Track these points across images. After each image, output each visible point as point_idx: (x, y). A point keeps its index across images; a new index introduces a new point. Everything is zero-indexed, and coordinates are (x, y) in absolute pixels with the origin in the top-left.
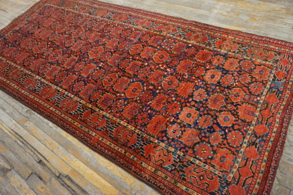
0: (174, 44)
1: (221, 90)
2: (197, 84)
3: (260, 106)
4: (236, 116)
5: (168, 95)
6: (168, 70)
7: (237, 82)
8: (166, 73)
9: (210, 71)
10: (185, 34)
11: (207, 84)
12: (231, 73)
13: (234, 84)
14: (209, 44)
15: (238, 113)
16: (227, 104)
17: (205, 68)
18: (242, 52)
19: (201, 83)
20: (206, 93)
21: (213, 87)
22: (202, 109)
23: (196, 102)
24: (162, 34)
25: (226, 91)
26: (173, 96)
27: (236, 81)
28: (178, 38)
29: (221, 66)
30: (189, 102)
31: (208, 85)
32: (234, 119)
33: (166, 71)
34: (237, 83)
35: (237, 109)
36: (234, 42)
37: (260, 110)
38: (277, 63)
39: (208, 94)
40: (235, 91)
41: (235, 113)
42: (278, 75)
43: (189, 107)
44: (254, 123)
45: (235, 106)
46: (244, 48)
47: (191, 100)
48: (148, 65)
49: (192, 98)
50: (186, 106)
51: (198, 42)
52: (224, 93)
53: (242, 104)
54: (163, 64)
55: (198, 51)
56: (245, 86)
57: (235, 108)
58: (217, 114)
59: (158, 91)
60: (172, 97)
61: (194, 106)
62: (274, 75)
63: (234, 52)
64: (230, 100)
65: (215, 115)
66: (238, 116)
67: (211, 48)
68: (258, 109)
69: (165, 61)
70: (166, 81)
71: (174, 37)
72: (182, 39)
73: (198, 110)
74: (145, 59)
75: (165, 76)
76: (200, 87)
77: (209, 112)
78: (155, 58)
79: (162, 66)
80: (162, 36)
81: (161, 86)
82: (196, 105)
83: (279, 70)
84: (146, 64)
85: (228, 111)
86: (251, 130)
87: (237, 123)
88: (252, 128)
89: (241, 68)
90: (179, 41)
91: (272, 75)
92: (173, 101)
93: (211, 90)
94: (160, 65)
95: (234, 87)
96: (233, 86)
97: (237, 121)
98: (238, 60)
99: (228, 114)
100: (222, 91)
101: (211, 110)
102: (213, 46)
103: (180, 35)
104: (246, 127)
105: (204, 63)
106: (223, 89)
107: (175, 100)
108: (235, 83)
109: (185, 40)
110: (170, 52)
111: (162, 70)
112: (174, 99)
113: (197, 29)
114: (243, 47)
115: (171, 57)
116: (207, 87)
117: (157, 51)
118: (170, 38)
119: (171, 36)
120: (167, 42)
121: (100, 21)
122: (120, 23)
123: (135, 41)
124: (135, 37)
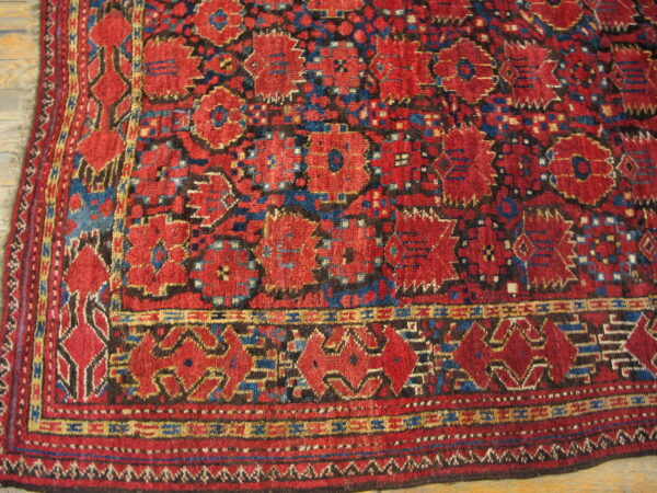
0: (583, 260)
1: (280, 113)
2: (374, 105)
3: (135, 107)
4: (194, 40)
5: (437, 25)
6: (513, 121)
7: (235, 172)
8: (509, 101)
9: (359, 183)
11: (339, 120)
12: (273, 201)
13: (242, 155)
14: (435, 331)
15: (195, 53)
16: (240, 71)
17: (384, 193)
18: (269, 345)
19: (364, 114)
20: (327, 82)
21: (312, 115)
22: (306, 21)
23: (338, 37)
25: (263, 115)
26: (422, 28)
27: (241, 173)
28: (589, 305)
29: (326, 225)
30: (356, 27)
31: (335, 115)
32: (196, 30)
33: (513, 111)
34: (234, 165)
35: (201, 67)
36: (331, 398)
37: (129, 92)
38: (114, 330)
39: (319, 81)
40: (232, 130)
41: (201, 49)
42: (96, 265)
43: (346, 14)
44: (137, 42)
45: (210, 75)
46: (272, 375)
47: (358, 35)
48: (596, 108)
49: (356, 44)
50: (359, 13)
51: (492, 323)
52: (264, 107)
53: (191, 90)
55: (459, 268)
56: (201, 163)
57: (208, 66)
58: (251, 23)
59: (480, 23)
60: (420, 21)
61: (337, 22)
62: (109, 261)
63: (306, 331)
64: (234, 91)
65: (255, 17)
66: (189, 43)
67: (414, 311)
68: (136, 92)
69: (554, 156)
70: (485, 71)
72: (571, 305)
73: (316, 16)
74: (633, 130)
75: (502, 90)
76: (357, 99)
77: (280, 20)
78: (603, 155)
79: (544, 126)
81: (486, 46)
82: (332, 27)
83: (96, 296)
84: (607, 110)
85: (226, 46)
86: (137, 17)
87: (184, 22)
88: (136, 25)
89: (242, 243)
90: (572, 291)
91: (117, 256)
92: (407, 12)
93: (313, 101)
94: (553, 127)
95: (240, 142)
96: (246, 144)
97: (185, 27)
98: (269, 288)
99: (222, 38)
100: (274, 111)
101: (274, 26)
102: (413, 328)
104: (154, 19)
105: (401, 208)
106: (276, 120)
107: (404, 18)
108: (241, 164)
109: (552, 306)
110: (569, 209)
111: (534, 111)
112: (412, 19)
113: (550, 412)
114: (281, 382)
115: (545, 184)
116: (332, 107)
117: (619, 191)
118: (626, 290)
119: (627, 303)
120: (616, 257)
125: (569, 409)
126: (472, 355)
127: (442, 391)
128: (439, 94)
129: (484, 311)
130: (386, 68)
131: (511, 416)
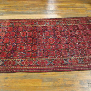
0: (19, 56)
2: (3, 43)
6: (16, 44)
10: (16, 63)
17: (2, 50)
24: (28, 59)
28: (18, 59)
47: (3, 38)
48: (24, 43)
50: (4, 36)
54: (19, 46)
59: (15, 37)
60: (10, 37)
67: (1, 59)
71: (20, 59)
72: (16, 59)
74: (28, 45)
75: (15, 42)
78: (24, 47)
80: (27, 58)
82: (1, 37)
84: (26, 43)
90: (17, 58)
103: (18, 61)
107: (8, 36)
109: (14, 59)
110: (19, 51)
113: (12, 68)
115: (17, 50)
117: (24, 50)
118: (22, 58)
119: (22, 59)
120: (22, 55)
121: (68, 56)
122: (55, 59)
123: (38, 52)
124: (40, 53)
125: (14, 68)
126: (5, 63)
128: (9, 42)
129: (8, 59)
130: (5, 40)
131: (8, 68)
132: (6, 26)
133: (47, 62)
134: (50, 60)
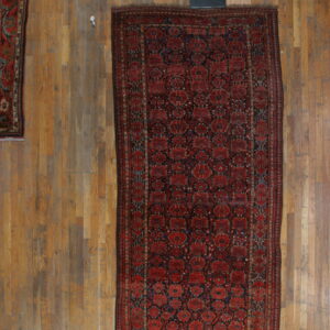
0: (242, 244)
1: (207, 304)
2: (206, 285)
6: (210, 255)
8: (206, 255)
9: (224, 288)
10: (260, 248)
11: (209, 292)
12: (227, 305)
14: (254, 276)
15: (193, 321)
16: (197, 312)
17: (226, 284)
18: (255, 307)
20: (200, 294)
21: (208, 297)
23: (189, 290)
26: (186, 271)
28: (251, 244)
29: (232, 295)
32: (187, 321)
35: (196, 320)
36: (264, 296)
43: (182, 288)
45: (198, 318)
46: (260, 307)
47: (188, 286)
48: (207, 235)
49: (191, 287)
50: (182, 285)
51: (253, 265)
53: (202, 322)
54: (215, 247)
55: (242, 270)
58: (185, 309)
59: (185, 258)
63: (252, 300)
67: (250, 280)
69: (219, 246)
70: (198, 259)
71: (251, 240)
72: (251, 248)
73: (183, 295)
74: (213, 227)
75: (202, 256)
76: (205, 288)
77: (185, 303)
79: (212, 248)
80: (249, 226)
81: (191, 257)
82: (186, 292)
84: (208, 232)
87: (185, 323)
90: (248, 247)
92: (182, 274)
93: (205, 297)
94: (212, 245)
98: (244, 307)
99: (189, 315)
103: (256, 244)
105: (230, 281)
109: (251, 252)
111: (208, 249)
113: (271, 256)
115: (225, 250)
116: (206, 293)
117: (228, 233)
118: (249, 236)
119: (252, 236)
120: (242, 237)
121: (247, 139)
122: (252, 168)
123: (233, 203)
124: (237, 199)
125: (271, 253)
126: (260, 270)
127: (265, 277)
128: (203, 270)
129: (251, 267)
131: (271, 264)
132: (145, 286)
133: (262, 186)
134: (256, 179)
